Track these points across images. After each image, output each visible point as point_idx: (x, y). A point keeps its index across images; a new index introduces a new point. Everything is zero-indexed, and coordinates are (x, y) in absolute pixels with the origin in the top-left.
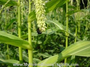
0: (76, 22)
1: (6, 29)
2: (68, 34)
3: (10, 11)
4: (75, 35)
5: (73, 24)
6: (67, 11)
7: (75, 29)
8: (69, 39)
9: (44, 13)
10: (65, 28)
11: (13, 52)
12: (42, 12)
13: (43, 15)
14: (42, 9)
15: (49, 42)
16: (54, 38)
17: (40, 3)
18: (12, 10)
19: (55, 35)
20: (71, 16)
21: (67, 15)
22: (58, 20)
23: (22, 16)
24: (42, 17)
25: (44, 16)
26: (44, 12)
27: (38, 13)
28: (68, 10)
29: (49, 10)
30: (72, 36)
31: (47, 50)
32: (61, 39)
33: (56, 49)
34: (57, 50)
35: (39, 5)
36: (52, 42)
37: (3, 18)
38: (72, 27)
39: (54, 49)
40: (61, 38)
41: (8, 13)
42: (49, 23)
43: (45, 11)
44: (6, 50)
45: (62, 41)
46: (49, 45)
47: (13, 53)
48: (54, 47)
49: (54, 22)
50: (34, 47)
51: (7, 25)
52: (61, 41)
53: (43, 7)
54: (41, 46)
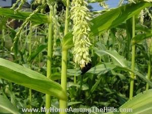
0: (149, 55)
1: (30, 62)
2: (134, 75)
3: (38, 33)
4: (147, 77)
5: (144, 59)
6: (134, 36)
7: (148, 67)
8: (137, 84)
9: (87, 33)
10: (129, 65)
11: (38, 102)
12: (84, 31)
13: (85, 37)
14: (84, 26)
15: (101, 88)
16: (111, 81)
17: (81, 16)
18: (42, 31)
19: (112, 76)
20: (140, 43)
21: (133, 41)
22: (119, 51)
23: (55, 40)
24: (83, 41)
25: (86, 39)
26: (87, 31)
27: (77, 33)
28: (136, 34)
29: (99, 31)
30: (143, 79)
31: (97, 101)
32: (122, 84)
33: (112, 100)
34: (114, 102)
35: (79, 18)
36: (105, 89)
37: (27, 43)
38: (142, 64)
39: (109, 101)
40: (123, 82)
41: (36, 36)
42: (103, 55)
43: (89, 30)
44: (27, 97)
45: (124, 87)
46: (101, 94)
47: (38, 104)
48: (110, 97)
49: (111, 53)
50: (75, 95)
51: (31, 55)
52: (122, 87)
53: (85, 22)
54: (87, 94)
